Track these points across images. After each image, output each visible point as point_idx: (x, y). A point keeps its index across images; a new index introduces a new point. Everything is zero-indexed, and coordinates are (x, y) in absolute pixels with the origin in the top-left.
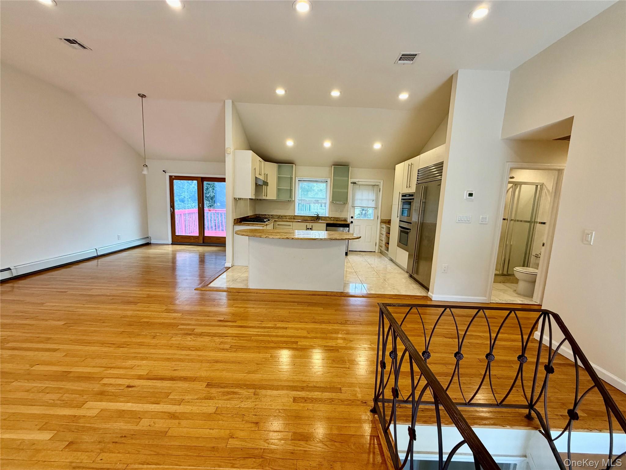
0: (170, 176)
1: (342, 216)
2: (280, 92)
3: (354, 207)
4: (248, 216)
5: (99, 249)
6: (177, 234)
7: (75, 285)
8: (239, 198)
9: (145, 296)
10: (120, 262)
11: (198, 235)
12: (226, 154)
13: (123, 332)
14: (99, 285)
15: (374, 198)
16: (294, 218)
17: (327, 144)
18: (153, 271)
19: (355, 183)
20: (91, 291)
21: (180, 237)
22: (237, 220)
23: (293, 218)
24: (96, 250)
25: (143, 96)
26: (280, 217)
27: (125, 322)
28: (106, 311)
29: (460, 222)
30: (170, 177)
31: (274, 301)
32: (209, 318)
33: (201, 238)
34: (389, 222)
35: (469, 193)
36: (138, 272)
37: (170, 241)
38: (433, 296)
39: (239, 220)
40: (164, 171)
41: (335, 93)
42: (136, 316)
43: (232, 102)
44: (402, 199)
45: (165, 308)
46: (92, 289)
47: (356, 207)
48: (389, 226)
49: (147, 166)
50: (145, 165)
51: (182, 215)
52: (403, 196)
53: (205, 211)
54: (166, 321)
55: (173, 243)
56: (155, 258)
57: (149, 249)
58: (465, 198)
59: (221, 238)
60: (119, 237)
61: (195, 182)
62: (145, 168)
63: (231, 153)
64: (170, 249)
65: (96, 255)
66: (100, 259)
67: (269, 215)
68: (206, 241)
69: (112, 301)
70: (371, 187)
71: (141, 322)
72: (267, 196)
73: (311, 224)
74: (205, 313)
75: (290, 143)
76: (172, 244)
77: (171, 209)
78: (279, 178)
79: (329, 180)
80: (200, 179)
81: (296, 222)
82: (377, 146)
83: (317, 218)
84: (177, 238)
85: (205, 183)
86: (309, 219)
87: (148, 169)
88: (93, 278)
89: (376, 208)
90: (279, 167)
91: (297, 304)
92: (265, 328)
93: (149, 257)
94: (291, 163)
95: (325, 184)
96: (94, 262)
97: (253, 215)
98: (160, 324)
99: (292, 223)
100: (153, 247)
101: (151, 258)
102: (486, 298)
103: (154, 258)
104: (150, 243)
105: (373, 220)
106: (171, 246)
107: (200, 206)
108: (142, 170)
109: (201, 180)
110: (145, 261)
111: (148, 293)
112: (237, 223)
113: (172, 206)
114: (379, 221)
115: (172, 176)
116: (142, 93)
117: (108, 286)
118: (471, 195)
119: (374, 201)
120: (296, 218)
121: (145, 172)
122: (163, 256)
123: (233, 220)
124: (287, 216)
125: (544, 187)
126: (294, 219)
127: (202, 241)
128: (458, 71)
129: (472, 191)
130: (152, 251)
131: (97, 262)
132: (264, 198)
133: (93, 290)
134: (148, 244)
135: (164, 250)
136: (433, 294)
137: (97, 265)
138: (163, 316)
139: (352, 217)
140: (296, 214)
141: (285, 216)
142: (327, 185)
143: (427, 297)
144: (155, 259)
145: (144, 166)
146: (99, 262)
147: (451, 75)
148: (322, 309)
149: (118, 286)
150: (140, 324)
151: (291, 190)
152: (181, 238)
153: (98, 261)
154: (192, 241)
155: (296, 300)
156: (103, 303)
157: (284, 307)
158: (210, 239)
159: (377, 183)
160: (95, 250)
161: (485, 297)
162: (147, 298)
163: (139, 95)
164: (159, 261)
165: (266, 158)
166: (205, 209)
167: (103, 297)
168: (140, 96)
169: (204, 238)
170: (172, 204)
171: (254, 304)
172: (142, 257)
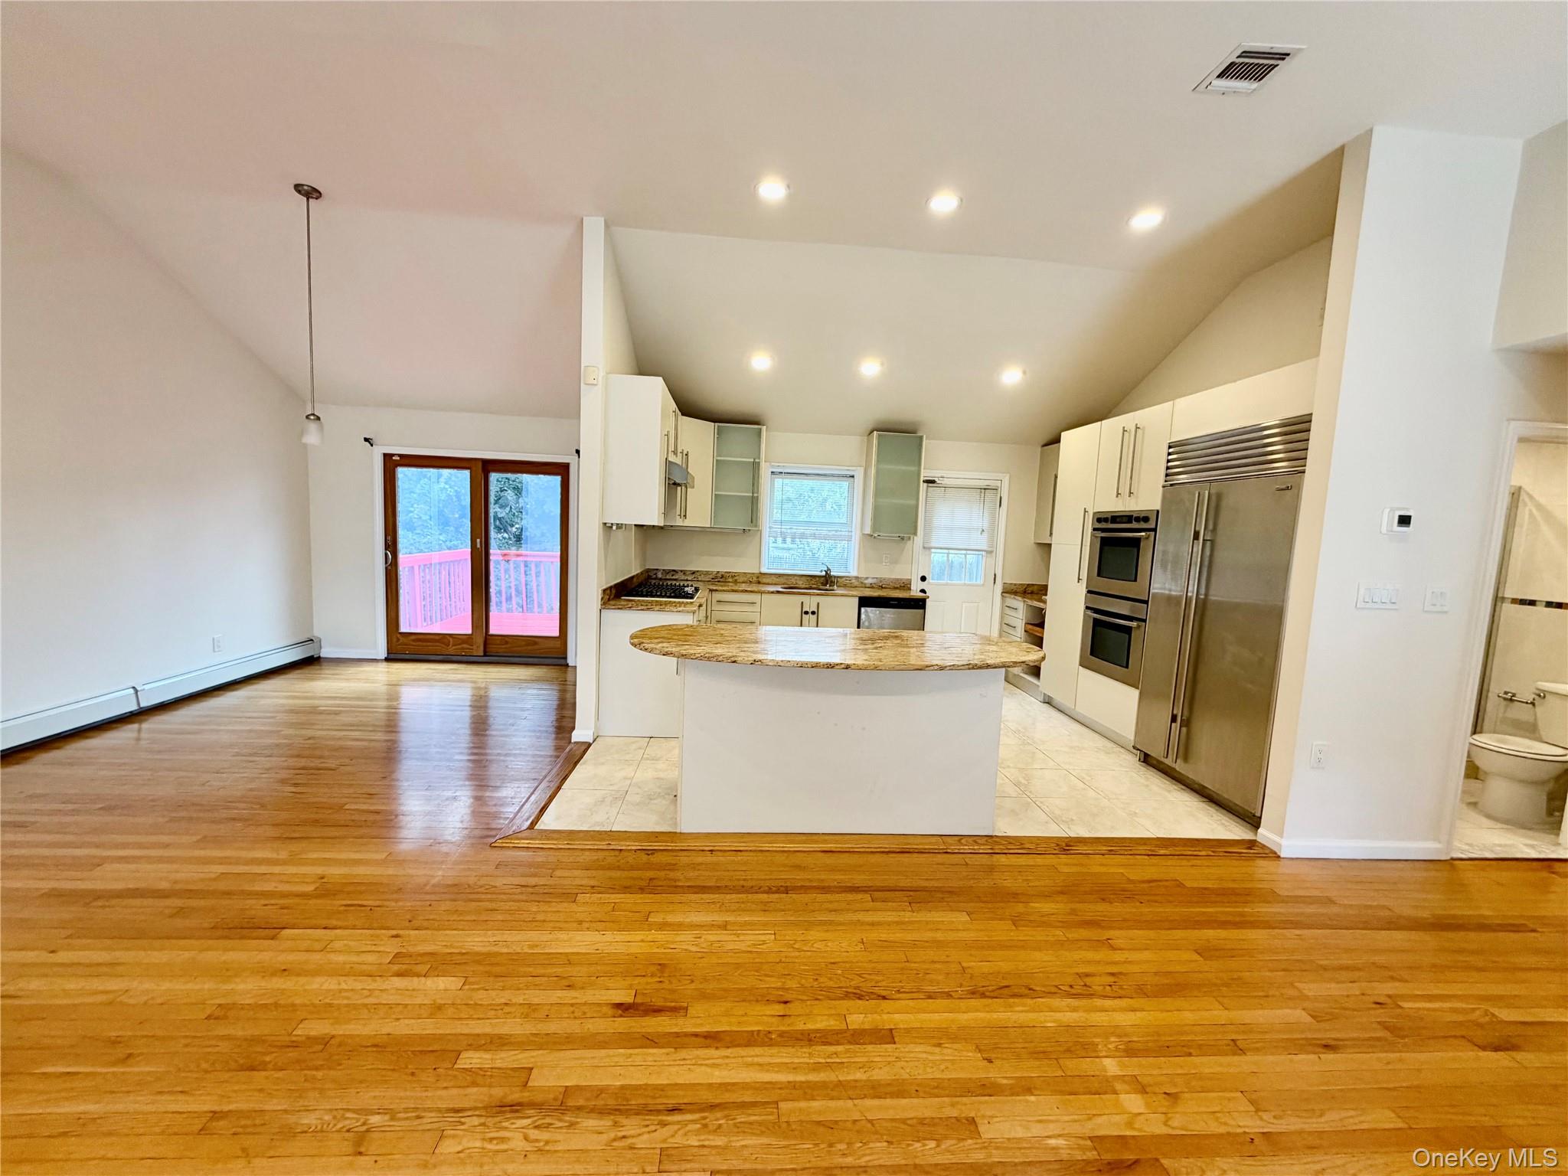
0: (385, 455)
1: (897, 573)
2: (772, 190)
3: (927, 548)
4: (633, 577)
5: (147, 687)
6: (403, 629)
7: (38, 845)
8: (618, 524)
9: (310, 888)
10: (212, 731)
11: (470, 632)
12: (582, 384)
13: (215, 1115)
14: (131, 839)
15: (986, 525)
16: (759, 579)
17: (870, 368)
18: (333, 766)
19: (933, 482)
20: (98, 872)
21: (413, 637)
22: (608, 591)
23: (755, 579)
24: (136, 691)
25: (310, 193)
26: (720, 580)
27: (224, 1047)
28: (147, 986)
29: (1368, 605)
30: (387, 457)
31: (787, 890)
32: (573, 993)
33: (479, 641)
34: (1035, 592)
35: (1400, 516)
36: (283, 774)
37: (382, 652)
38: (1284, 842)
39: (614, 591)
40: (366, 440)
41: (944, 203)
42: (276, 1005)
43: (607, 226)
44: (1094, 529)
45: (392, 948)
46: (100, 862)
47: (933, 550)
48: (1041, 605)
49: (318, 418)
50: (313, 415)
51: (416, 568)
52: (1099, 520)
53: (491, 558)
54: (406, 1027)
55: (392, 656)
56: (336, 713)
57: (312, 679)
58: (1384, 530)
59: (540, 640)
60: (215, 646)
61: (466, 474)
62: (312, 426)
63: (600, 383)
64: (382, 675)
65: (133, 707)
66: (146, 720)
67: (684, 572)
68: (492, 648)
69: (179, 923)
70: (976, 494)
71: (295, 1045)
72: (685, 516)
73: (815, 600)
74: (550, 970)
75: (761, 362)
76: (387, 660)
77: (386, 555)
78: (719, 465)
79: (859, 474)
80: (480, 465)
81: (772, 592)
82: (1012, 376)
83: (826, 582)
84: (402, 640)
85: (494, 477)
86: (800, 583)
87: (321, 429)
88: (114, 808)
89: (991, 552)
90: (720, 431)
91: (867, 897)
92: (808, 1038)
93: (314, 711)
94: (751, 421)
95: (845, 484)
96: (127, 733)
97: (642, 573)
98: (378, 1046)
99: (759, 596)
100: (327, 670)
101: (321, 713)
102: (1438, 846)
103: (329, 713)
104: (319, 658)
105: (983, 585)
106: (384, 667)
107: (478, 546)
108: (302, 433)
109: (483, 469)
110: (301, 725)
111: (320, 870)
112: (609, 600)
113: (391, 544)
114: (999, 588)
115: (394, 455)
116: (309, 181)
117: (167, 846)
118: (1405, 520)
119: (985, 534)
120: (764, 580)
121: (312, 436)
122: (361, 703)
123: (600, 592)
124: (739, 574)
125: (1523, 496)
126: (759, 583)
127: (482, 648)
128: (1371, 130)
129: (1407, 509)
130: (323, 686)
131: (135, 735)
132: (679, 522)
133: (108, 867)
134: (311, 662)
135: (367, 680)
136: (1282, 836)
137: (138, 739)
138: (393, 999)
139: (923, 579)
140: (764, 570)
141: (733, 575)
142: (852, 489)
143: (1252, 844)
144: (338, 718)
145: (307, 417)
146: (143, 735)
147: (1337, 145)
148: (965, 918)
149: (204, 840)
150: (293, 1054)
151: (754, 502)
152: (414, 640)
153: (139, 730)
154: (451, 650)
155: (859, 879)
156: (138, 935)
157: (832, 917)
158: (507, 643)
159: (993, 484)
160: (132, 691)
161: (1437, 839)
162: (317, 897)
163: (298, 188)
164: (351, 726)
165: (688, 408)
166: (491, 551)
167: (137, 902)
168: (299, 192)
169: (488, 638)
170: (389, 538)
171: (722, 908)
172: (293, 711)
